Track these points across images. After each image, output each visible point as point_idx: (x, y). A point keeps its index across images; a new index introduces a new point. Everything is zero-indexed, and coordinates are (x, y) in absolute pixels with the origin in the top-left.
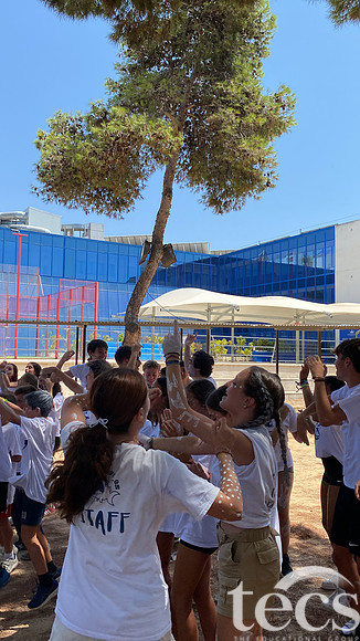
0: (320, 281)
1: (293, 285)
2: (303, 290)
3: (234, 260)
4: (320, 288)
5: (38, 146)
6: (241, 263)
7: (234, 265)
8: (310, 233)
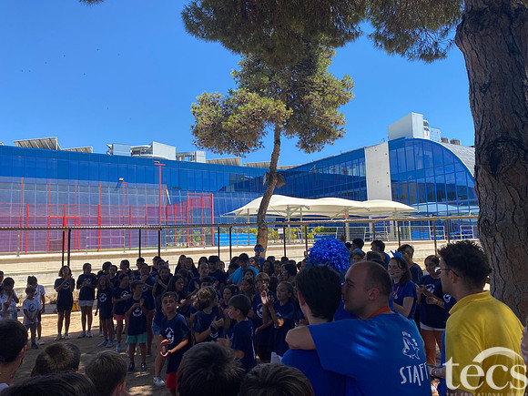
0: (356, 186)
1: (338, 189)
2: (345, 192)
3: (296, 173)
4: (356, 190)
5: (194, 113)
6: (301, 175)
7: (296, 176)
8: (348, 153)
